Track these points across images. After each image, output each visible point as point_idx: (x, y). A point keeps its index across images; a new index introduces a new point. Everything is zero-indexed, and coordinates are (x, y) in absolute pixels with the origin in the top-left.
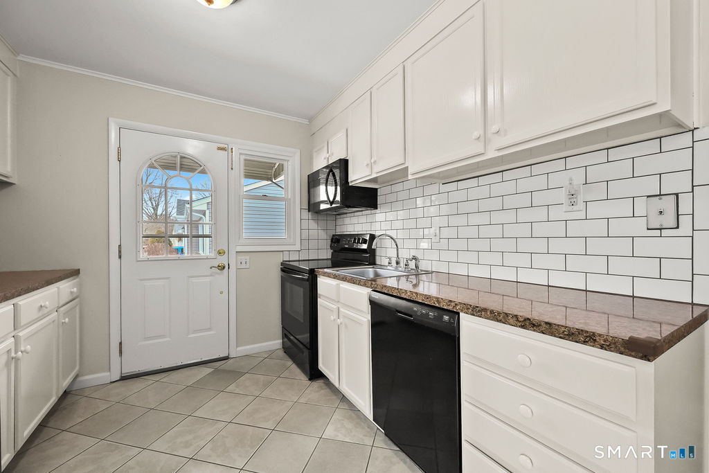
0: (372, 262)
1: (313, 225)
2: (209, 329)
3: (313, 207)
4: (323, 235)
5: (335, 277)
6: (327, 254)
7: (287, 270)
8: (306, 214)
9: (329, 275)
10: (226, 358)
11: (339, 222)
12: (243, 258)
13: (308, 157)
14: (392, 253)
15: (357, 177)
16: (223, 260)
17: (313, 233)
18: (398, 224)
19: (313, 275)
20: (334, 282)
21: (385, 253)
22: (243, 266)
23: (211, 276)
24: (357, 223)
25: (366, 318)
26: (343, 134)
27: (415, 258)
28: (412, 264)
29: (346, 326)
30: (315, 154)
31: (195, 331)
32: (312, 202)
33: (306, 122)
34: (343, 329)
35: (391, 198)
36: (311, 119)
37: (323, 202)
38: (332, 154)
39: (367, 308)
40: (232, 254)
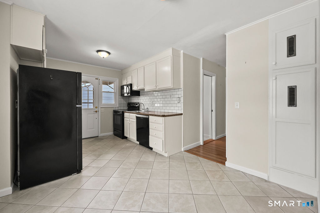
0: (139, 110)
1: (122, 100)
2: (93, 129)
3: (122, 95)
4: (125, 102)
5: (129, 113)
6: (126, 108)
7: (115, 112)
8: (120, 97)
9: (127, 112)
10: (98, 137)
11: (130, 99)
12: (102, 109)
13: (121, 81)
14: (143, 107)
15: (135, 88)
16: (97, 110)
17: (122, 102)
18: (144, 100)
19: (123, 113)
20: (128, 114)
21: (142, 107)
22: (102, 111)
23: (94, 114)
24: (135, 100)
25: (135, 120)
26: (131, 77)
27: (147, 108)
28: (147, 109)
29: (131, 123)
30: (123, 80)
31: (89, 129)
32: (122, 93)
33: (121, 71)
34: (130, 124)
35: (143, 94)
36: (122, 70)
37: (125, 93)
38: (128, 81)
39: (135, 118)
40: (100, 108)
